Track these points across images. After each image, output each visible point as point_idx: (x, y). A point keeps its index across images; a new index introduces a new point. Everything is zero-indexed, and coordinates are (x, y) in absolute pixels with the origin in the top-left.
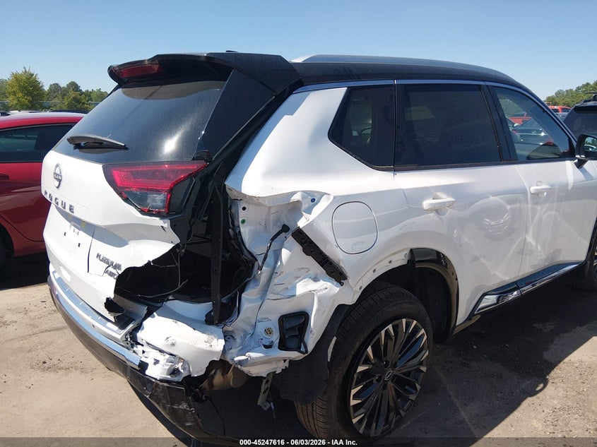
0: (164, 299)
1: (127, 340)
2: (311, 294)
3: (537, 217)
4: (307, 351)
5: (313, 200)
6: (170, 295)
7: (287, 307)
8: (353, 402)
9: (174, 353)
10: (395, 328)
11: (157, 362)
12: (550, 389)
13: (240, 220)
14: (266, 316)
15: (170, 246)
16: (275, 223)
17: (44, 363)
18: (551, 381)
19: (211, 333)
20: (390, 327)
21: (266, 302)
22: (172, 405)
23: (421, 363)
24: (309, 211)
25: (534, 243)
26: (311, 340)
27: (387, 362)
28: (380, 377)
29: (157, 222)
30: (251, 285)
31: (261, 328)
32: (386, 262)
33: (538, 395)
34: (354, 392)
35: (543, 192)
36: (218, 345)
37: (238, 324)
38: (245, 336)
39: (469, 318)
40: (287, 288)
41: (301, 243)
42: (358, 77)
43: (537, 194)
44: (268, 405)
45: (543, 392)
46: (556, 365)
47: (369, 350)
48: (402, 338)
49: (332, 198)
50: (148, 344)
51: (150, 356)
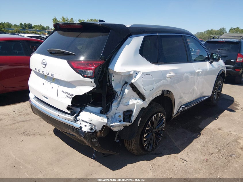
0: (86, 106)
1: (74, 119)
2: (134, 104)
3: (198, 81)
4: (132, 122)
5: (136, 74)
6: (87, 105)
7: (126, 108)
8: (144, 139)
9: (92, 123)
10: (157, 115)
11: (86, 126)
12: (201, 137)
13: (112, 80)
14: (119, 112)
15: (93, 88)
16: (123, 81)
17: (24, 133)
18: (202, 134)
19: (103, 117)
20: (156, 115)
21: (119, 107)
22: (91, 139)
23: (163, 128)
24: (135, 77)
25: (196, 89)
26: (133, 119)
27: (154, 127)
28: (151, 132)
29: (90, 80)
30: (115, 101)
31: (117, 115)
32: (156, 94)
33: (198, 138)
34: (145, 136)
35: (200, 72)
36: (106, 120)
37: (111, 114)
38: (112, 118)
39: (177, 113)
40: (126, 102)
41: (132, 88)
42: (147, 33)
43: (198, 73)
44: (118, 141)
45: (199, 137)
46: (203, 129)
47: (150, 122)
48: (159, 119)
49: (142, 73)
50: (82, 120)
51: (83, 124)
